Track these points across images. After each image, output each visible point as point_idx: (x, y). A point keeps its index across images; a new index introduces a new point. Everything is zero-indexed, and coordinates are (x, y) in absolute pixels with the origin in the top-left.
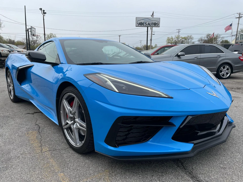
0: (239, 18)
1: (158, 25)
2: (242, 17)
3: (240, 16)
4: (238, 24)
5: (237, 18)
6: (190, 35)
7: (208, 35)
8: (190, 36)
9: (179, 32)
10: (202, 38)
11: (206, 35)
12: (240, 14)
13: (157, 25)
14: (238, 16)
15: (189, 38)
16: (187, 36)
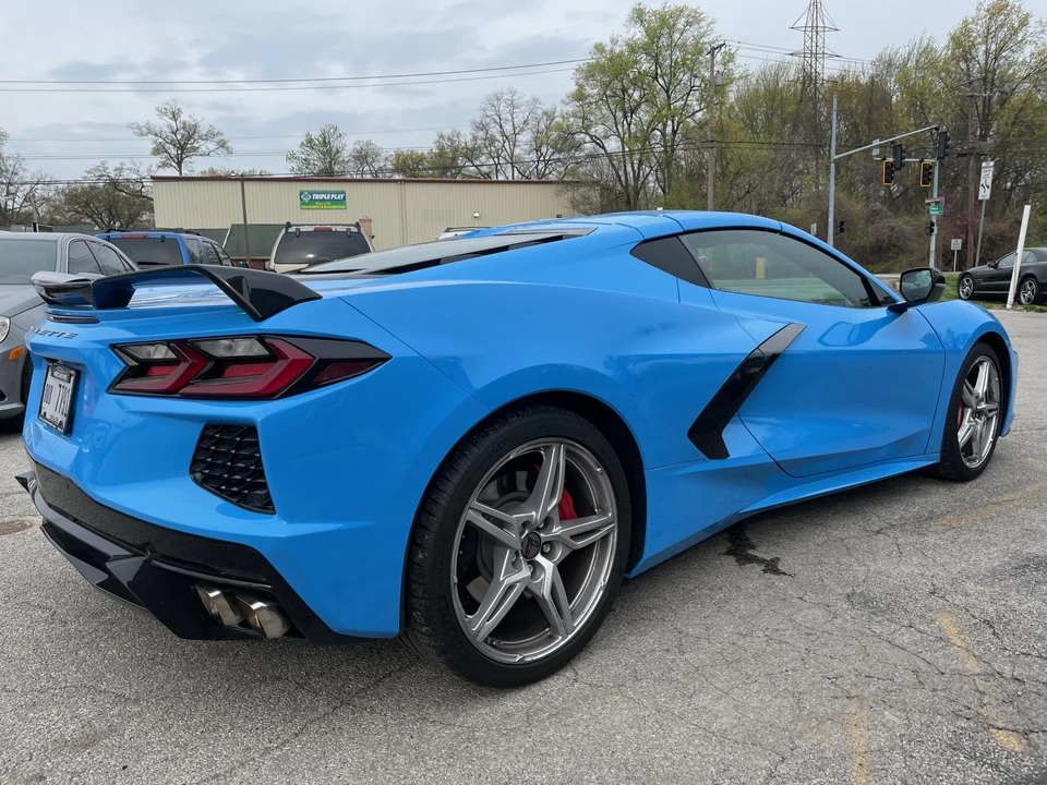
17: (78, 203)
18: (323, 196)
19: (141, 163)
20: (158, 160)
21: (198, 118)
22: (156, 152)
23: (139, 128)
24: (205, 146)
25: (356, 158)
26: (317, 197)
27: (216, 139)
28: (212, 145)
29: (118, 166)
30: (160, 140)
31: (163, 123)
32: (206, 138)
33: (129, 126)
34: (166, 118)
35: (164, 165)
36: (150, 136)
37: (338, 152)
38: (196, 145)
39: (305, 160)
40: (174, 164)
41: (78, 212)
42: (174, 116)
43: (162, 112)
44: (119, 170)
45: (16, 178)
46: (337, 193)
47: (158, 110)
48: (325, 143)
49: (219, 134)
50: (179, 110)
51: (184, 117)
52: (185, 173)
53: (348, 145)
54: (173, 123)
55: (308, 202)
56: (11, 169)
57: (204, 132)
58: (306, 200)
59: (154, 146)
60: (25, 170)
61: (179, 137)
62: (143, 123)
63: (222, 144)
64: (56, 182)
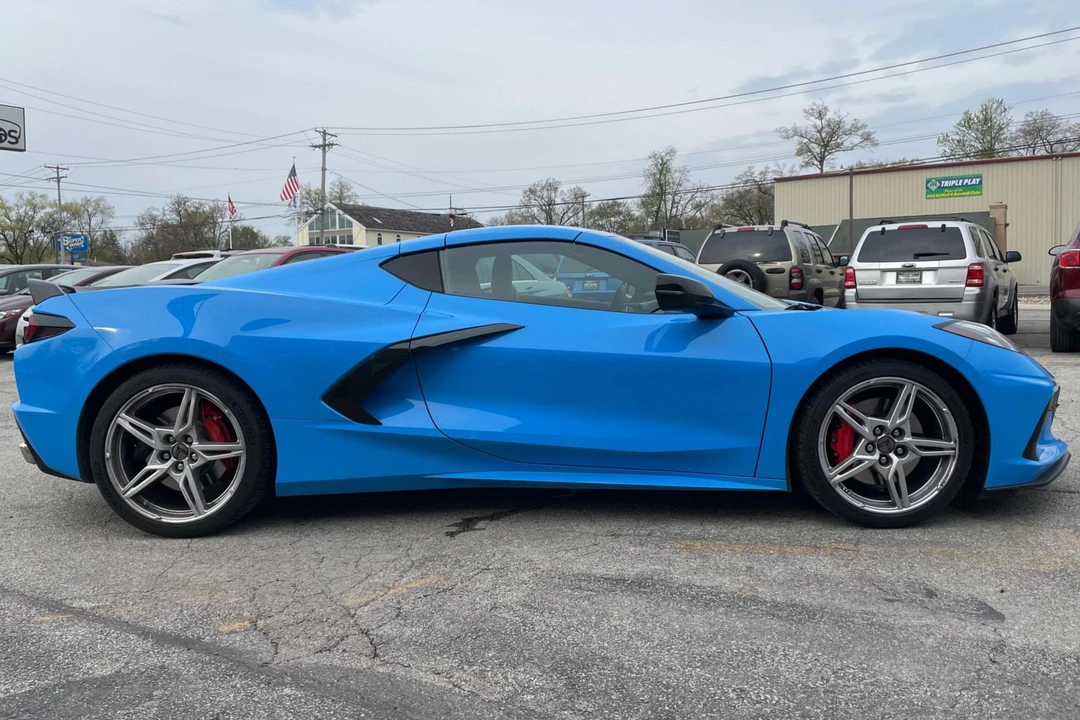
0: (324, 146)
1: (17, 139)
2: (333, 145)
3: (325, 140)
4: (324, 169)
5: (316, 147)
6: (95, 196)
7: (179, 203)
8: (98, 200)
9: (58, 179)
10: (155, 213)
11: (169, 200)
12: (325, 133)
13: (9, 139)
14: (321, 142)
15: (90, 210)
16: (79, 201)
17: (734, 207)
18: (954, 182)
19: (784, 165)
20: (800, 160)
21: (843, 113)
22: (800, 153)
23: (786, 131)
24: (848, 141)
25: (1027, 133)
26: (947, 183)
27: (860, 132)
28: (856, 140)
29: (763, 170)
30: (806, 140)
31: (810, 124)
32: (849, 133)
33: (777, 131)
34: (812, 118)
35: (807, 164)
36: (796, 138)
37: (1001, 129)
38: (839, 141)
39: (959, 142)
40: (816, 163)
41: (733, 215)
42: (821, 116)
43: (808, 113)
44: (763, 173)
45: (681, 189)
46: (971, 178)
47: (805, 111)
48: (987, 120)
49: (864, 126)
50: (825, 108)
51: (830, 115)
52: (826, 169)
53: (1015, 120)
54: (818, 123)
55: (935, 190)
56: (677, 181)
57: (848, 127)
58: (933, 188)
59: (798, 147)
60: (688, 181)
61: (824, 135)
62: (789, 127)
63: (867, 137)
64: (713, 189)
